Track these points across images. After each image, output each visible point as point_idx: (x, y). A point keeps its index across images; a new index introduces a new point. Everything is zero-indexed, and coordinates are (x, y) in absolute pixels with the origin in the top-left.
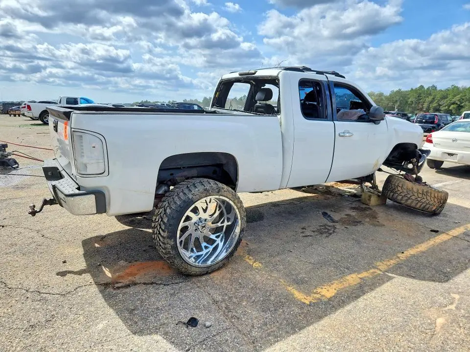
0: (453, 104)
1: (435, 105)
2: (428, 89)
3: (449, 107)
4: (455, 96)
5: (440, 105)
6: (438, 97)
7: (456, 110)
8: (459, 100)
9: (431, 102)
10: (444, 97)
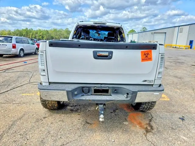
0: (40, 36)
1: (34, 36)
2: (30, 29)
3: (39, 37)
4: (40, 33)
5: (36, 36)
6: (34, 33)
7: (42, 38)
8: (42, 35)
9: (33, 35)
10: (37, 33)
